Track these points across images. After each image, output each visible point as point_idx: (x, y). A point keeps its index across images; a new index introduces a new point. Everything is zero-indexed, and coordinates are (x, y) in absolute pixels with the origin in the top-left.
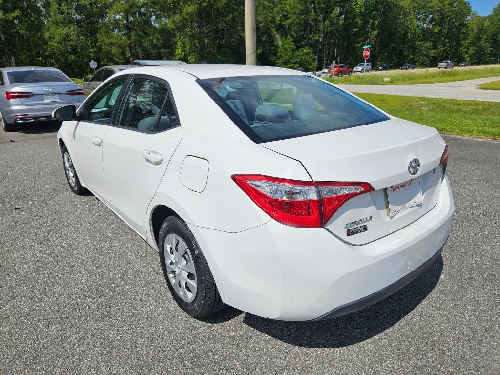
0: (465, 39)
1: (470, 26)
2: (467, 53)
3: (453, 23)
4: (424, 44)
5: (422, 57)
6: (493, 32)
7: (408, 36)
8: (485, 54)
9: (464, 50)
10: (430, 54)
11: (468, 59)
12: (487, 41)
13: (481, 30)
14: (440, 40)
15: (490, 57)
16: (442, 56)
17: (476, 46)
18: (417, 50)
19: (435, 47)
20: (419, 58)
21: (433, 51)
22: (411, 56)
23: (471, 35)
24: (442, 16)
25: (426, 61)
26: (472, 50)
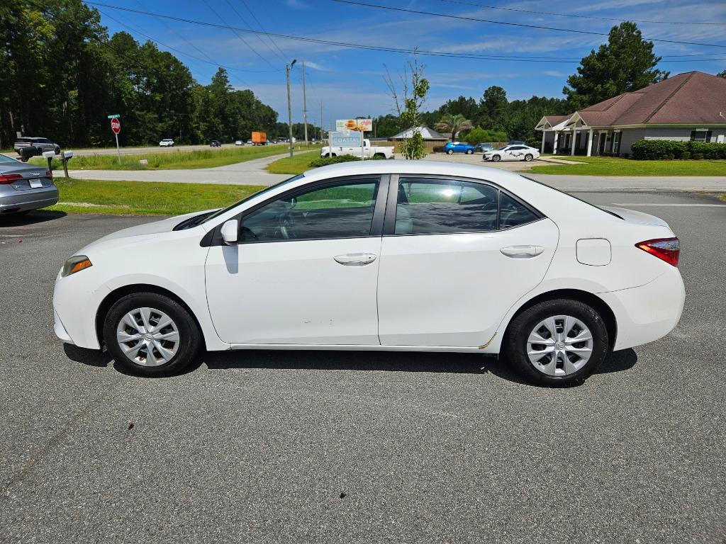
0: (192, 111)
1: (195, 96)
2: (198, 128)
3: (174, 90)
4: (146, 114)
5: (148, 132)
6: (219, 105)
7: (123, 103)
8: (217, 131)
9: (194, 125)
10: (158, 129)
11: (202, 136)
12: (216, 116)
13: (207, 102)
14: (165, 110)
15: (223, 135)
16: (172, 131)
17: (206, 122)
18: (139, 122)
19: (161, 120)
20: (145, 132)
21: (160, 124)
22: (135, 130)
23: (198, 108)
24: (160, 81)
25: (154, 137)
26: (203, 126)
